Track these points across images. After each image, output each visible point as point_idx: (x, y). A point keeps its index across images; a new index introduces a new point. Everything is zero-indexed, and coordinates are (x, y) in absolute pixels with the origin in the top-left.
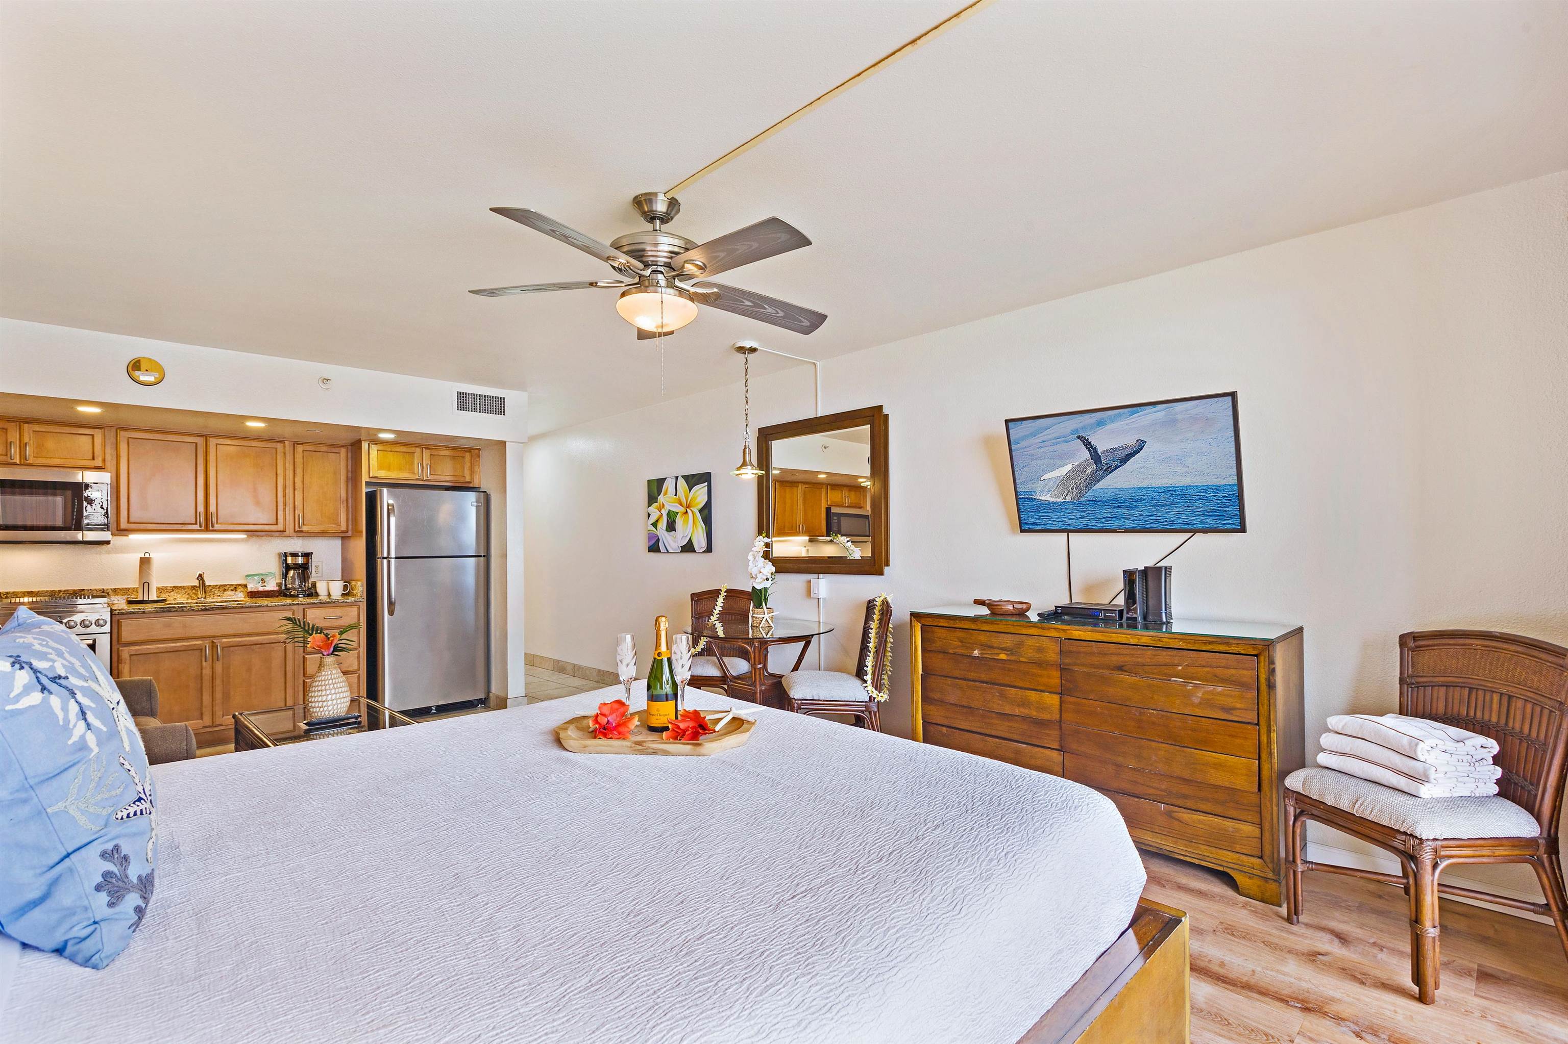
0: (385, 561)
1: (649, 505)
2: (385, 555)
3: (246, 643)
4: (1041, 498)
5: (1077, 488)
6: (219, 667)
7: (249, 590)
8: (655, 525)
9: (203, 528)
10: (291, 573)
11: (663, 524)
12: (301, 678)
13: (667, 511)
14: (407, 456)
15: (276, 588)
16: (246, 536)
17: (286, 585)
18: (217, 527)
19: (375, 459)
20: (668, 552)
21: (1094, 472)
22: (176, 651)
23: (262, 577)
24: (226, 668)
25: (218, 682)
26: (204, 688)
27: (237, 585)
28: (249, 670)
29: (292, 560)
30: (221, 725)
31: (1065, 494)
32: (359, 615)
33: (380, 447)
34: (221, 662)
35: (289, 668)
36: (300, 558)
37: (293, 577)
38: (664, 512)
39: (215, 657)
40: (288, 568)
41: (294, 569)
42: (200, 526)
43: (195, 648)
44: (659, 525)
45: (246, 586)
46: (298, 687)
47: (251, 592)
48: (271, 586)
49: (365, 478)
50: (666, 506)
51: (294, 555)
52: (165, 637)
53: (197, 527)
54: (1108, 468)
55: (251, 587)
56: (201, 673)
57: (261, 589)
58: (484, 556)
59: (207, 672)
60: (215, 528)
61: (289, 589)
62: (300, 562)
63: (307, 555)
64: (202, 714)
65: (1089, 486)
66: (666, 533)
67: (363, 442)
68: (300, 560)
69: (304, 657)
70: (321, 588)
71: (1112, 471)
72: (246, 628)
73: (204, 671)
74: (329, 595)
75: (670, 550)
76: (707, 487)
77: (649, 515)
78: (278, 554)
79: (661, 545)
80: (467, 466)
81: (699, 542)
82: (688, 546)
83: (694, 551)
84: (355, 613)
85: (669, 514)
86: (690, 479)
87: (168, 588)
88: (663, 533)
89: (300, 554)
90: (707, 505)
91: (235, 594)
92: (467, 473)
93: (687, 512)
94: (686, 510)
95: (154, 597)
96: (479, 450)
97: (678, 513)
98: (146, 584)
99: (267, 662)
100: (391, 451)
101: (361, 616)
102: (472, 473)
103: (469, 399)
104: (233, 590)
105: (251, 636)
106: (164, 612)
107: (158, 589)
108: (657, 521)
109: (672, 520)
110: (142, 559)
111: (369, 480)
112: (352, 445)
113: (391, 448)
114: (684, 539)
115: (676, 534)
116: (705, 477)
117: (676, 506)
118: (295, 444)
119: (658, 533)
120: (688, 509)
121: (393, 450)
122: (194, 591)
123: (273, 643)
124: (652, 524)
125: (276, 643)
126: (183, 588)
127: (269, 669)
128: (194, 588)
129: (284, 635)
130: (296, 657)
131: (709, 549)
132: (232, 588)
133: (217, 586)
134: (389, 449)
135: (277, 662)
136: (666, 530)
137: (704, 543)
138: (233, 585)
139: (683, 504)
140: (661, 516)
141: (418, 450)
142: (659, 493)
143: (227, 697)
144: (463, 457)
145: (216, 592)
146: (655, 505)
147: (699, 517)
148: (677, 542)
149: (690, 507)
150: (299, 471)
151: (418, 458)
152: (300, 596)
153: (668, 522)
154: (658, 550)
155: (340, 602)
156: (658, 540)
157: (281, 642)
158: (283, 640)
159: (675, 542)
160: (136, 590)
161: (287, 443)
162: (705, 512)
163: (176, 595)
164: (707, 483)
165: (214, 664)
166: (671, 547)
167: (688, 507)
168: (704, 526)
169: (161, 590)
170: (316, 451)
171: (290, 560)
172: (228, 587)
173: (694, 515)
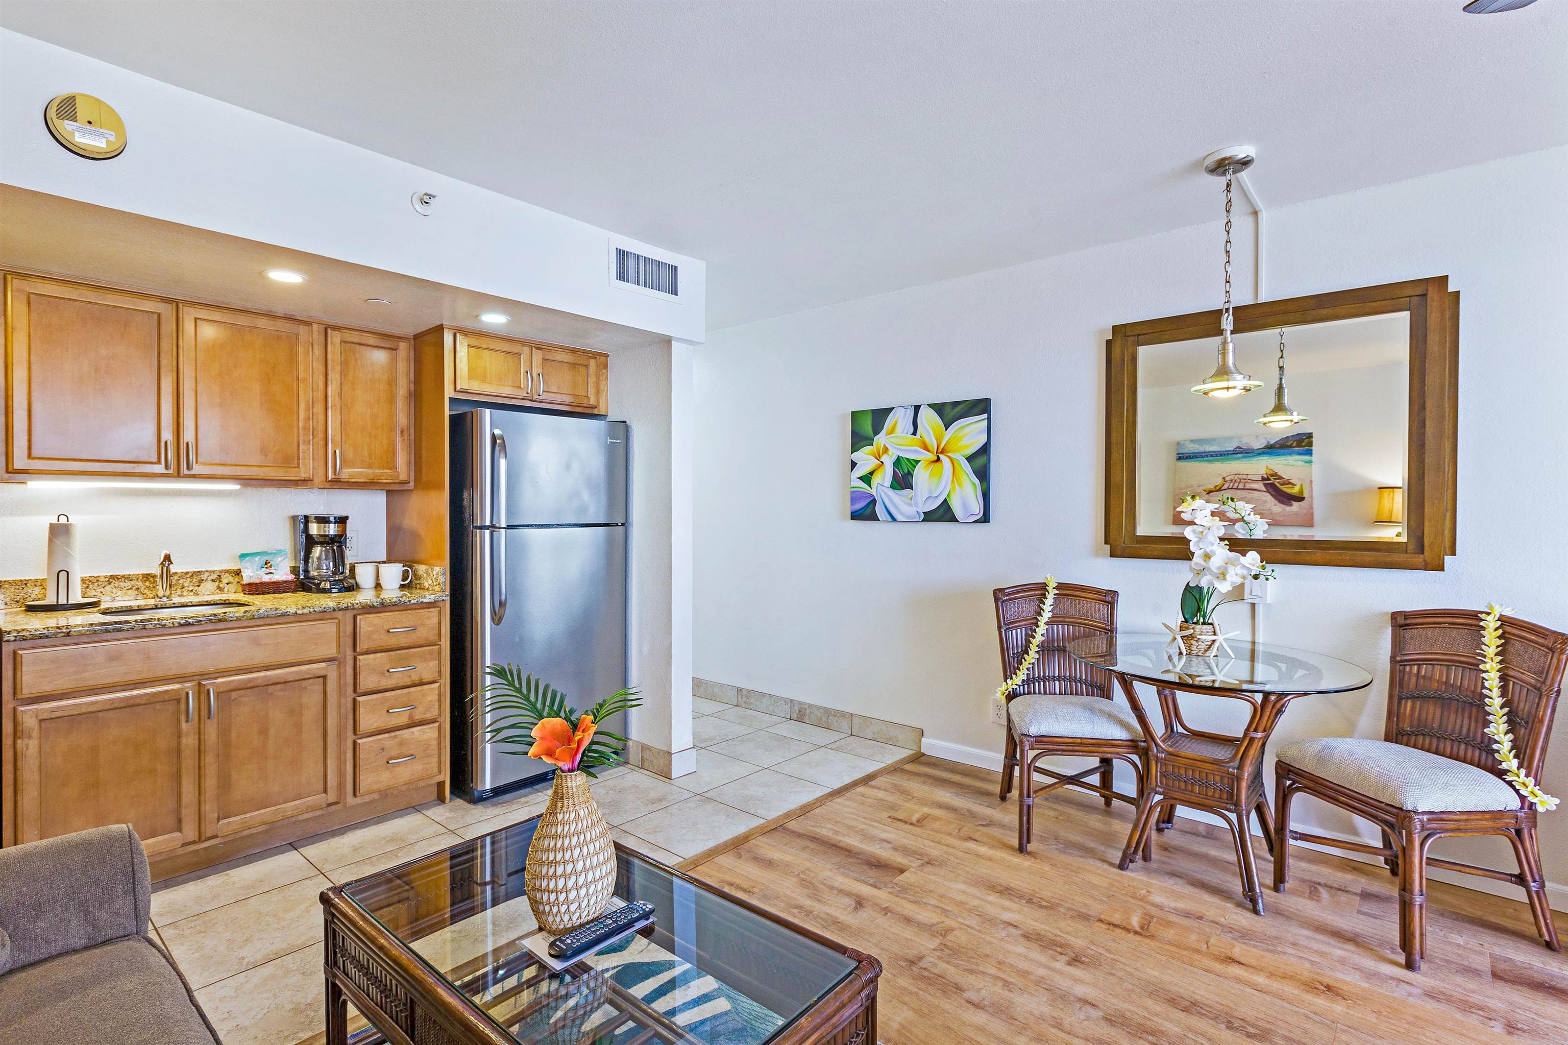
0: (487, 532)
1: (855, 447)
2: (488, 523)
3: (259, 682)
6: (211, 731)
7: (246, 580)
8: (867, 479)
9: (171, 471)
10: (317, 551)
11: (887, 476)
12: (350, 737)
13: (894, 458)
14: (509, 358)
15: (291, 577)
16: (238, 487)
17: (306, 571)
18: (197, 469)
19: (465, 360)
20: (894, 520)
22: (130, 705)
23: (264, 559)
24: (224, 731)
25: (209, 759)
26: (183, 770)
27: (221, 571)
28: (264, 731)
29: (319, 528)
30: (215, 837)
32: (440, 624)
33: (473, 341)
34: (215, 721)
35: (332, 722)
36: (332, 525)
37: (319, 558)
38: (888, 461)
39: (204, 713)
40: (310, 542)
41: (321, 544)
42: (167, 467)
43: (166, 697)
44: (876, 480)
45: (238, 573)
46: (345, 753)
47: (250, 584)
48: (282, 573)
49: (449, 392)
50: (891, 451)
51: (323, 520)
52: (108, 681)
53: (160, 469)
55: (250, 574)
56: (179, 744)
57: (266, 579)
58: (623, 525)
59: (189, 741)
60: (192, 472)
61: (313, 578)
62: (332, 532)
63: (342, 521)
64: (180, 821)
66: (891, 493)
67: (445, 329)
68: (332, 530)
69: (354, 700)
70: (365, 576)
72: (260, 656)
73: (184, 741)
74: (378, 586)
75: (899, 517)
76: (986, 421)
77: (853, 464)
78: (294, 519)
79: (879, 510)
80: (592, 380)
81: (965, 506)
82: (941, 511)
83: (954, 519)
84: (435, 620)
85: (898, 462)
86: (948, 409)
87: (102, 579)
88: (884, 492)
89: (332, 519)
90: (985, 450)
91: (219, 588)
92: (592, 391)
93: (938, 459)
94: (938, 456)
95: (76, 597)
96: (607, 356)
97: (917, 462)
98: (63, 575)
99: (295, 713)
100: (488, 349)
101: (443, 624)
102: (598, 392)
103: (631, 263)
104: (213, 581)
105: (267, 668)
106: (107, 631)
107: (83, 581)
108: (872, 473)
109: (906, 472)
110: (52, 527)
111: (453, 395)
112: (416, 337)
113: (488, 344)
114: (930, 501)
115: (913, 494)
116: (981, 406)
117: (916, 451)
118: (327, 328)
119: (873, 492)
120: (941, 456)
121: (491, 347)
122: (147, 584)
123: (304, 679)
124: (860, 478)
125: (309, 678)
126: (128, 578)
127: (298, 726)
128: (147, 577)
129: (324, 665)
130: (343, 700)
131: (985, 518)
132: (210, 578)
133: (188, 573)
134: (486, 346)
135: (311, 714)
136: (892, 487)
137: (977, 509)
138: (213, 572)
139: (930, 448)
140: (881, 466)
141: (526, 350)
142: (877, 431)
143: (225, 783)
144: (587, 366)
145: (185, 584)
146: (868, 449)
147: (967, 467)
148: (916, 505)
149: (947, 452)
150: (334, 377)
151: (525, 362)
152: (334, 591)
153: (895, 474)
154: (873, 517)
155: (412, 602)
156: (874, 501)
157: (318, 677)
158: (322, 673)
159: (911, 505)
160: (41, 584)
161: (315, 326)
162: (981, 460)
163: (115, 591)
164: (986, 416)
165: (202, 726)
166: (902, 514)
167: (942, 452)
168: (977, 481)
169: (87, 583)
170: (360, 344)
171: (314, 529)
172: (207, 574)
173: (956, 464)
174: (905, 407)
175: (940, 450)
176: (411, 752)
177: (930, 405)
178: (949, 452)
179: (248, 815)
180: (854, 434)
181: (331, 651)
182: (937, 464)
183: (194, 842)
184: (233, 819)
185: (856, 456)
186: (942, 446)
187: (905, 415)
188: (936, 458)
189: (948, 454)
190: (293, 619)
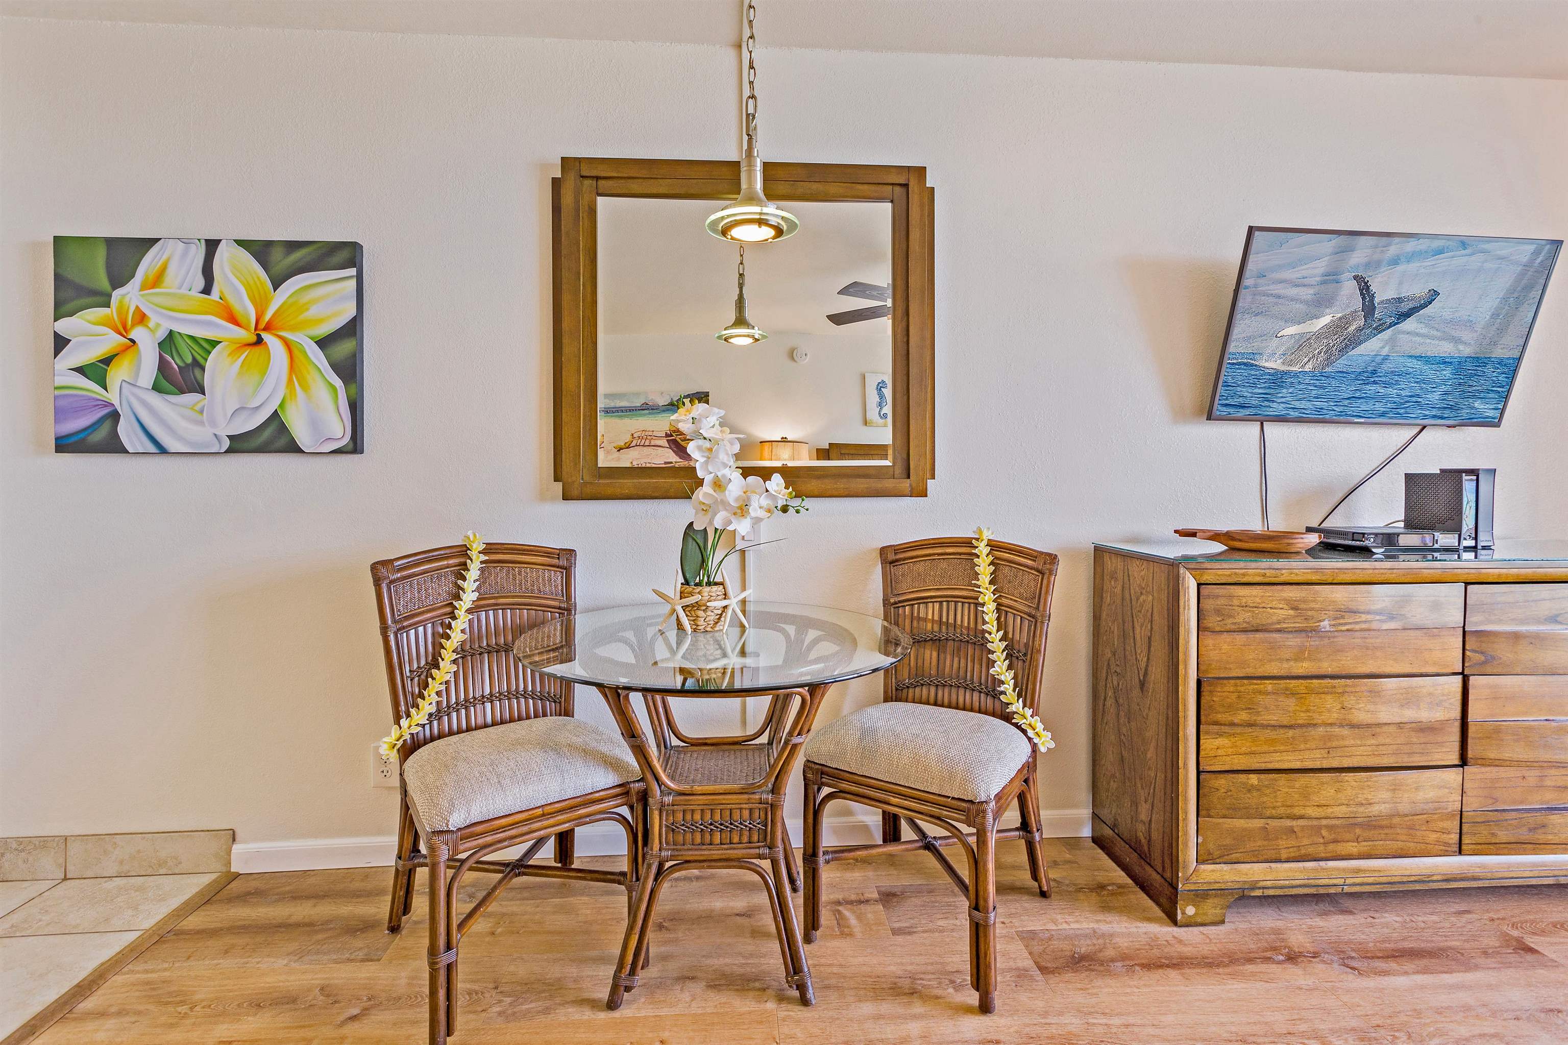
4: (1266, 364)
5: (1326, 353)
8: (95, 372)
13: (161, 334)
20: (163, 451)
21: (1360, 330)
31: (1306, 360)
38: (146, 339)
44: (116, 375)
50: (153, 319)
54: (1381, 325)
65: (1343, 351)
66: (155, 400)
71: (1384, 330)
75: (172, 445)
76: (355, 280)
77: (61, 342)
79: (126, 432)
81: (315, 424)
82: (267, 434)
83: (293, 448)
85: (169, 342)
86: (276, 255)
88: (134, 394)
90: (353, 328)
93: (259, 341)
94: (259, 336)
97: (214, 343)
108: (107, 361)
109: (189, 360)
114: (244, 414)
115: (206, 402)
116: (343, 255)
117: (209, 324)
119: (113, 397)
120: (264, 335)
124: (80, 370)
131: (355, 446)
136: (156, 388)
137: (340, 431)
139: (241, 319)
140: (127, 348)
142: (118, 280)
146: (100, 313)
147: (318, 357)
148: (213, 423)
149: (276, 329)
153: (163, 367)
154: (114, 446)
156: (115, 416)
159: (201, 423)
162: (345, 348)
164: (353, 271)
166: (181, 439)
167: (267, 328)
168: (338, 383)
173: (296, 352)
174: (186, 242)
175: (262, 325)
177: (240, 243)
178: (282, 329)
180: (59, 280)
182: (257, 350)
185: (64, 326)
186: (267, 317)
187: (185, 254)
188: (253, 339)
189: (281, 333)
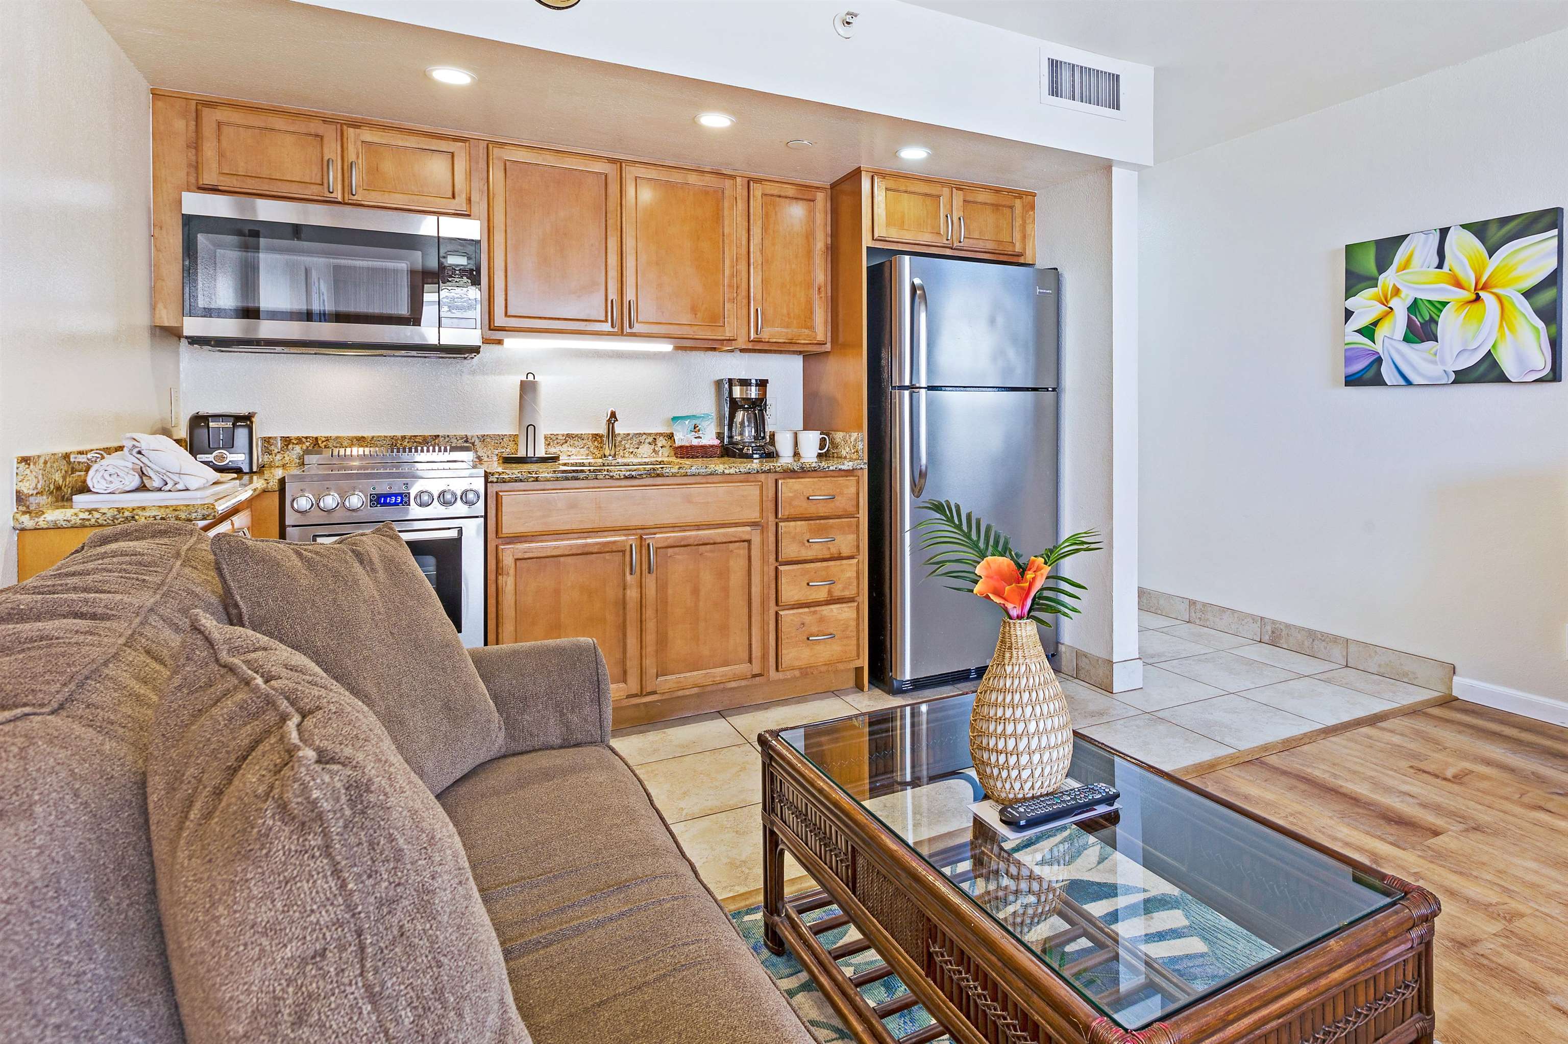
0: (907, 393)
1: (1350, 292)
2: (907, 383)
3: (691, 541)
6: (650, 582)
7: (678, 444)
8: (1368, 331)
9: (616, 331)
10: (740, 415)
11: (1398, 323)
12: (773, 608)
13: (1409, 302)
14: (928, 201)
15: (716, 442)
16: (672, 348)
17: (730, 437)
18: (637, 327)
19: (883, 206)
20: (1409, 383)
22: (585, 553)
23: (694, 422)
24: (662, 587)
25: (649, 613)
26: (628, 623)
27: (656, 434)
28: (696, 591)
29: (741, 392)
30: (654, 693)
32: (858, 494)
33: (891, 184)
34: (654, 575)
35: (756, 590)
36: (752, 389)
37: (742, 423)
38: (1400, 307)
39: (645, 566)
40: (735, 405)
41: (744, 408)
42: (613, 326)
43: (614, 549)
44: (1381, 332)
45: (671, 436)
46: (768, 624)
47: (681, 447)
48: (709, 438)
49: (867, 241)
50: (1404, 292)
51: (745, 383)
52: (567, 527)
53: (608, 328)
55: (683, 437)
56: (624, 595)
57: (695, 442)
58: (1054, 390)
59: (632, 594)
60: (633, 331)
61: (737, 443)
62: (753, 396)
63: (762, 384)
64: (625, 672)
66: (1405, 348)
67: (863, 173)
68: (753, 393)
69: (777, 568)
70: (784, 445)
72: (691, 514)
73: (628, 592)
74: (798, 456)
75: (1415, 379)
76: (1556, 239)
77: (1349, 314)
78: (719, 383)
79: (1387, 372)
80: (1018, 223)
81: (1521, 359)
82: (1482, 369)
83: (1503, 379)
84: (853, 490)
85: (1414, 307)
86: (1493, 229)
87: (560, 437)
88: (1391, 345)
89: (753, 381)
90: (1554, 279)
91: (654, 451)
92: (1017, 236)
93: (1478, 298)
94: (1477, 295)
95: (541, 452)
96: (1034, 195)
97: (1445, 304)
98: (531, 429)
99: (723, 574)
100: (906, 192)
101: (861, 495)
102: (1024, 237)
103: (1066, 75)
104: (650, 444)
105: (698, 527)
106: (567, 479)
107: (546, 438)
108: (1375, 324)
109: (1427, 318)
110: (523, 384)
111: (872, 244)
112: (833, 186)
113: (906, 186)
114: (1466, 355)
115: (1438, 347)
116: (1546, 220)
117: (1442, 290)
118: (749, 181)
119: (1378, 348)
120: (1481, 293)
121: (909, 189)
122: (596, 443)
123: (731, 542)
124: (1359, 331)
125: (735, 542)
126: (580, 437)
127: (726, 590)
128: (596, 437)
129: (748, 529)
130: (766, 568)
131: (1555, 375)
132: (647, 441)
133: (629, 434)
134: (904, 188)
135: (737, 578)
136: (1406, 339)
137: (1541, 362)
138: (650, 434)
139: (1465, 284)
140: (1386, 314)
141: (946, 191)
142: (1382, 267)
143: (662, 642)
144: (1011, 207)
145: (627, 446)
146: (1370, 292)
147: (1525, 306)
148: (1443, 362)
149: (1491, 287)
150: (756, 231)
151: (945, 206)
152: (755, 456)
153: (1410, 324)
154: (1378, 381)
155: (831, 468)
156: (1379, 360)
157: (744, 541)
158: (747, 537)
159: (1434, 362)
160: (514, 439)
161: (739, 180)
162: (1547, 296)
163: (570, 449)
164: (1555, 232)
165: (643, 580)
166: (1420, 374)
167: (1484, 288)
168: (1541, 324)
169: (550, 440)
170: (780, 196)
171: (737, 392)
172: (644, 436)
173: (1506, 303)
174: (1426, 233)
175: (1480, 286)
176: (831, 631)
177: (1464, 226)
178: (1495, 287)
179: (682, 675)
180: (1349, 274)
181: (754, 515)
182: (1476, 306)
183: (635, 696)
184: (668, 677)
185: (1351, 303)
186: (1483, 280)
187: (1426, 241)
188: (1473, 297)
189: (1494, 290)
190: (720, 478)
